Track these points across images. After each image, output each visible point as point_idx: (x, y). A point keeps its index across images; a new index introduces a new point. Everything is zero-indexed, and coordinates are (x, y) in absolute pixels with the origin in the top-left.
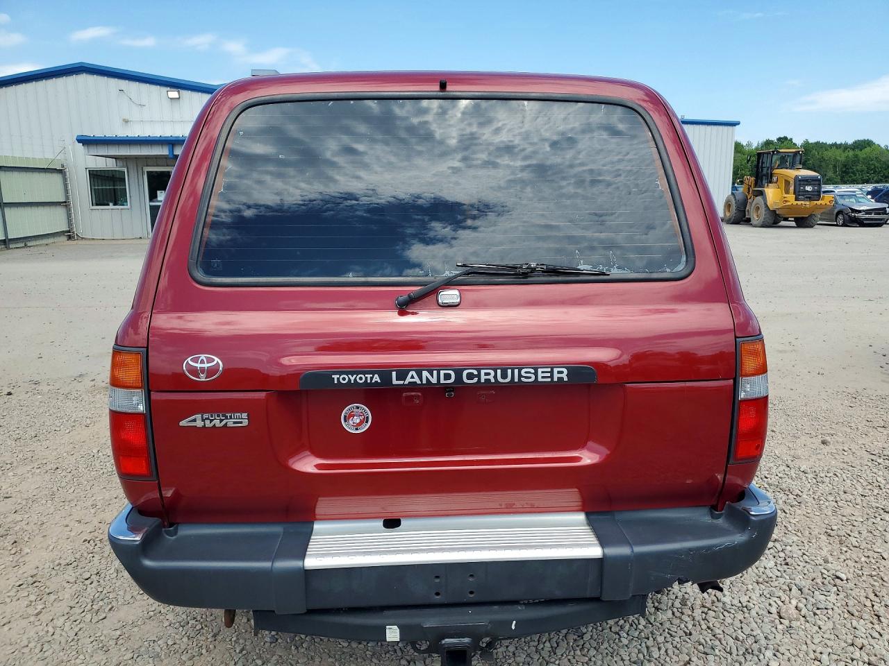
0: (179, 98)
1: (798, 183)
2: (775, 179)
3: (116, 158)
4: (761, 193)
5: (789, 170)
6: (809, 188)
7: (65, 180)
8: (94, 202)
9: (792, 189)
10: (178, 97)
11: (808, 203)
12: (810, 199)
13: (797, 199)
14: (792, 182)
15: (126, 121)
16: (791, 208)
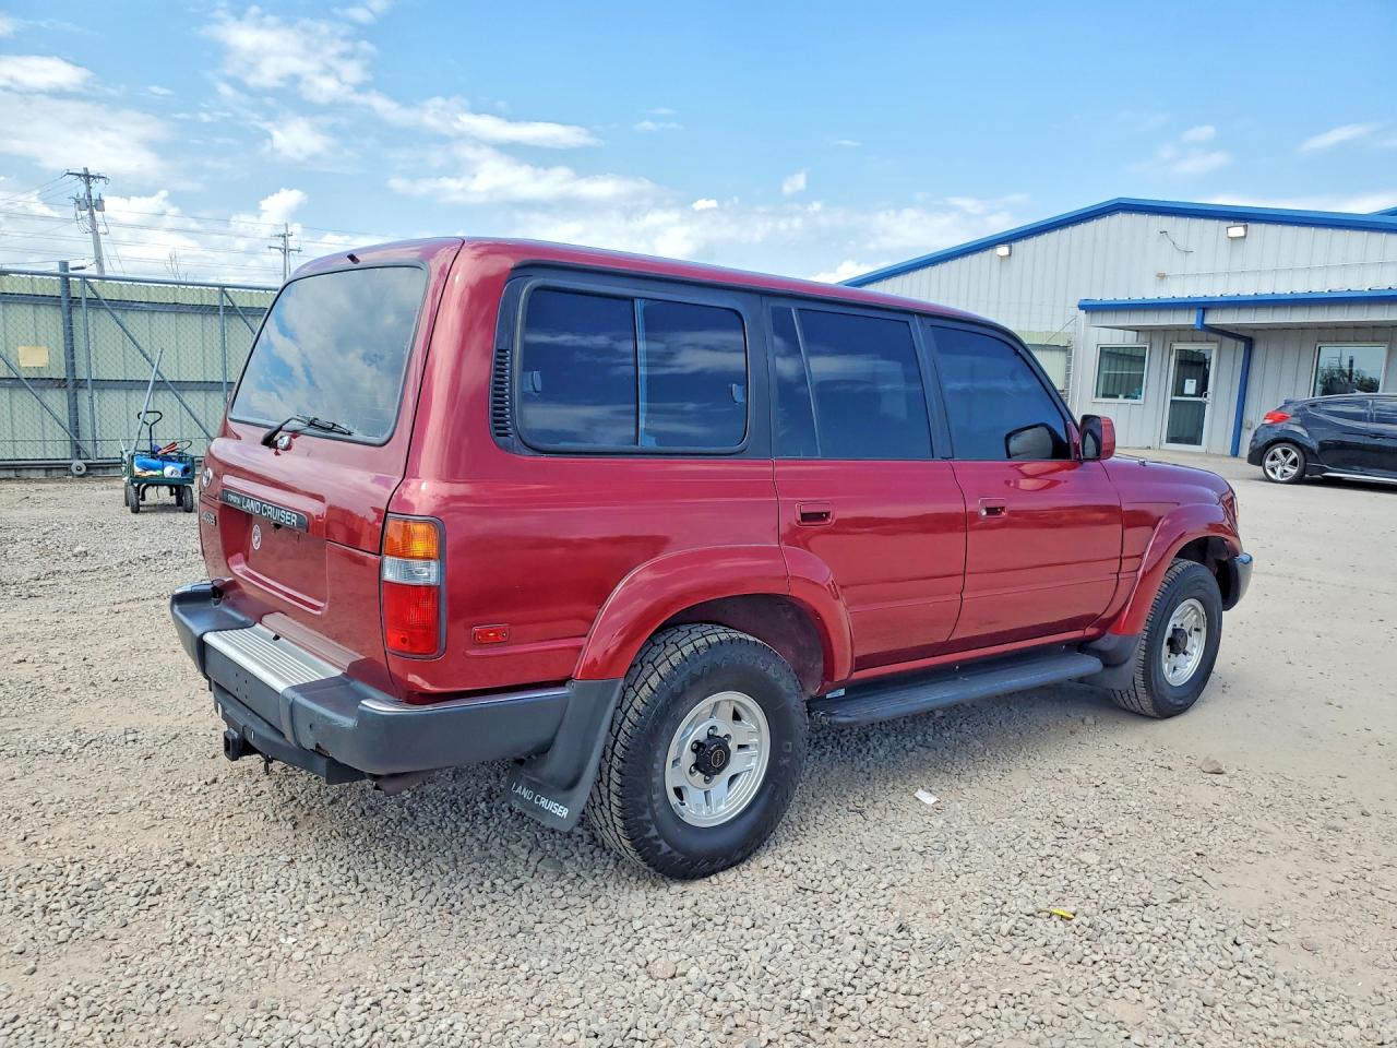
0: (1245, 236)
3: (1138, 330)
7: (1069, 361)
8: (1101, 391)
10: (1242, 234)
15: (1162, 277)
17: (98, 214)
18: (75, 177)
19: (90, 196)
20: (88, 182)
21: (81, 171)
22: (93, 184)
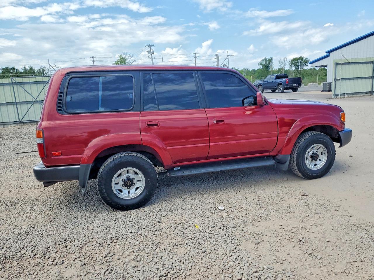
17: (152, 54)
18: (147, 46)
19: (151, 51)
20: (150, 47)
21: (149, 45)
22: (151, 48)
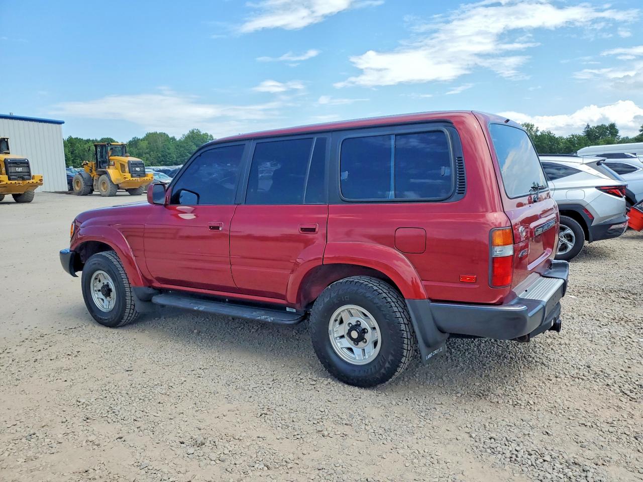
1: (131, 166)
2: (112, 163)
4: (105, 173)
5: (121, 157)
6: (138, 169)
9: (127, 169)
11: (139, 179)
12: (139, 176)
13: (132, 177)
14: (126, 165)
16: (128, 182)
